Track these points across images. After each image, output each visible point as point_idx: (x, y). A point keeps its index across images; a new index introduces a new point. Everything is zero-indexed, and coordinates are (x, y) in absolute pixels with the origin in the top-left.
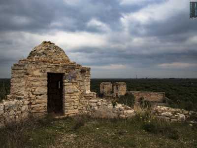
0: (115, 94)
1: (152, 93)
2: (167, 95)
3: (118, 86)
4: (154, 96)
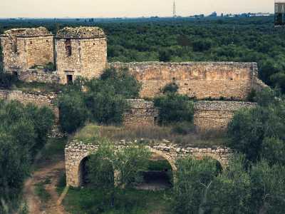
0: (61, 73)
1: (209, 66)
2: (265, 74)
3: (74, 43)
4: (217, 77)
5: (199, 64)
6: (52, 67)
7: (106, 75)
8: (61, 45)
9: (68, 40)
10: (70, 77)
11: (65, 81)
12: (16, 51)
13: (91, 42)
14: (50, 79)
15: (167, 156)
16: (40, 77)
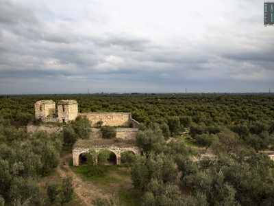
0: (60, 118)
1: (114, 114)
3: (65, 107)
4: (117, 118)
5: (110, 113)
6: (56, 116)
7: (78, 119)
8: (60, 108)
9: (63, 105)
10: (64, 120)
11: (62, 121)
12: (41, 109)
13: (72, 106)
14: (55, 120)
15: (114, 151)
16: (51, 120)
